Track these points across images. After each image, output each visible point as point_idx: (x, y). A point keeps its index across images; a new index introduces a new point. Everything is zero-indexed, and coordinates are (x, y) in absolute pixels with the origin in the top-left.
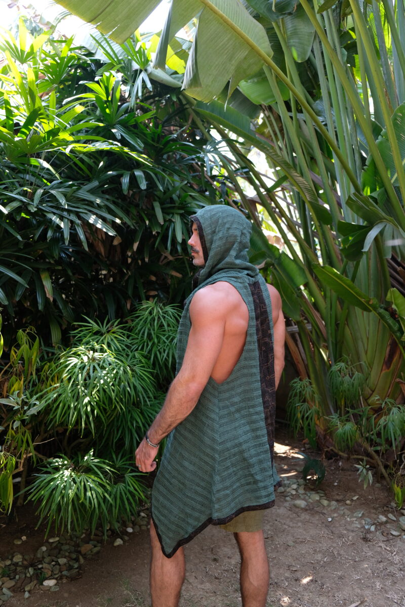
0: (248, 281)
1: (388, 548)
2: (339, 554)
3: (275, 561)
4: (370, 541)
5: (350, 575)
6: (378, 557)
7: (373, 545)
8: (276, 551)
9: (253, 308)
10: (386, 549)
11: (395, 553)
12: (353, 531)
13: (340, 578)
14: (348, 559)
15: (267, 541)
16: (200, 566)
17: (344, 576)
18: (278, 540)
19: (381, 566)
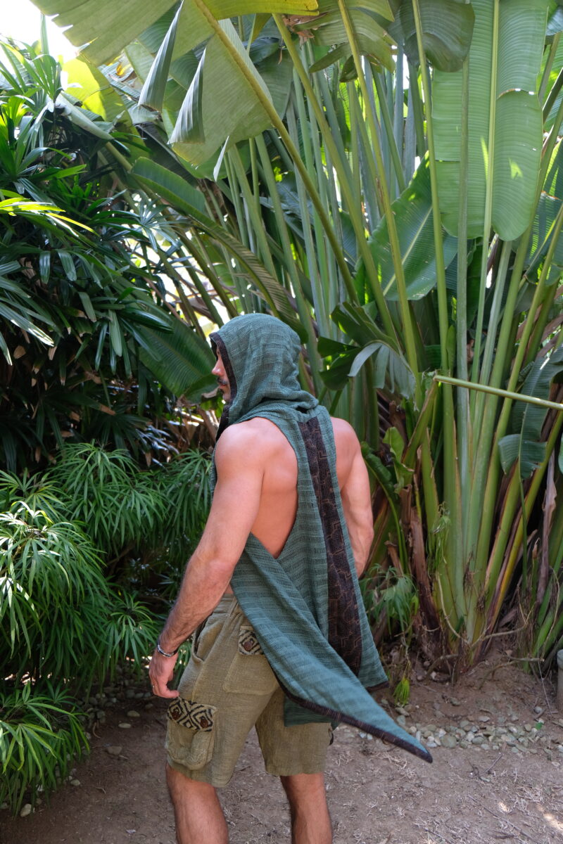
0: (297, 418)
1: (396, 760)
2: (342, 778)
3: (264, 801)
4: (371, 753)
5: (364, 804)
6: (387, 773)
7: (377, 759)
8: (260, 786)
9: (305, 455)
10: (393, 761)
11: (405, 765)
12: (347, 743)
13: (353, 809)
14: (353, 782)
15: (244, 774)
16: (163, 827)
17: (357, 807)
18: (258, 770)
19: (395, 784)
